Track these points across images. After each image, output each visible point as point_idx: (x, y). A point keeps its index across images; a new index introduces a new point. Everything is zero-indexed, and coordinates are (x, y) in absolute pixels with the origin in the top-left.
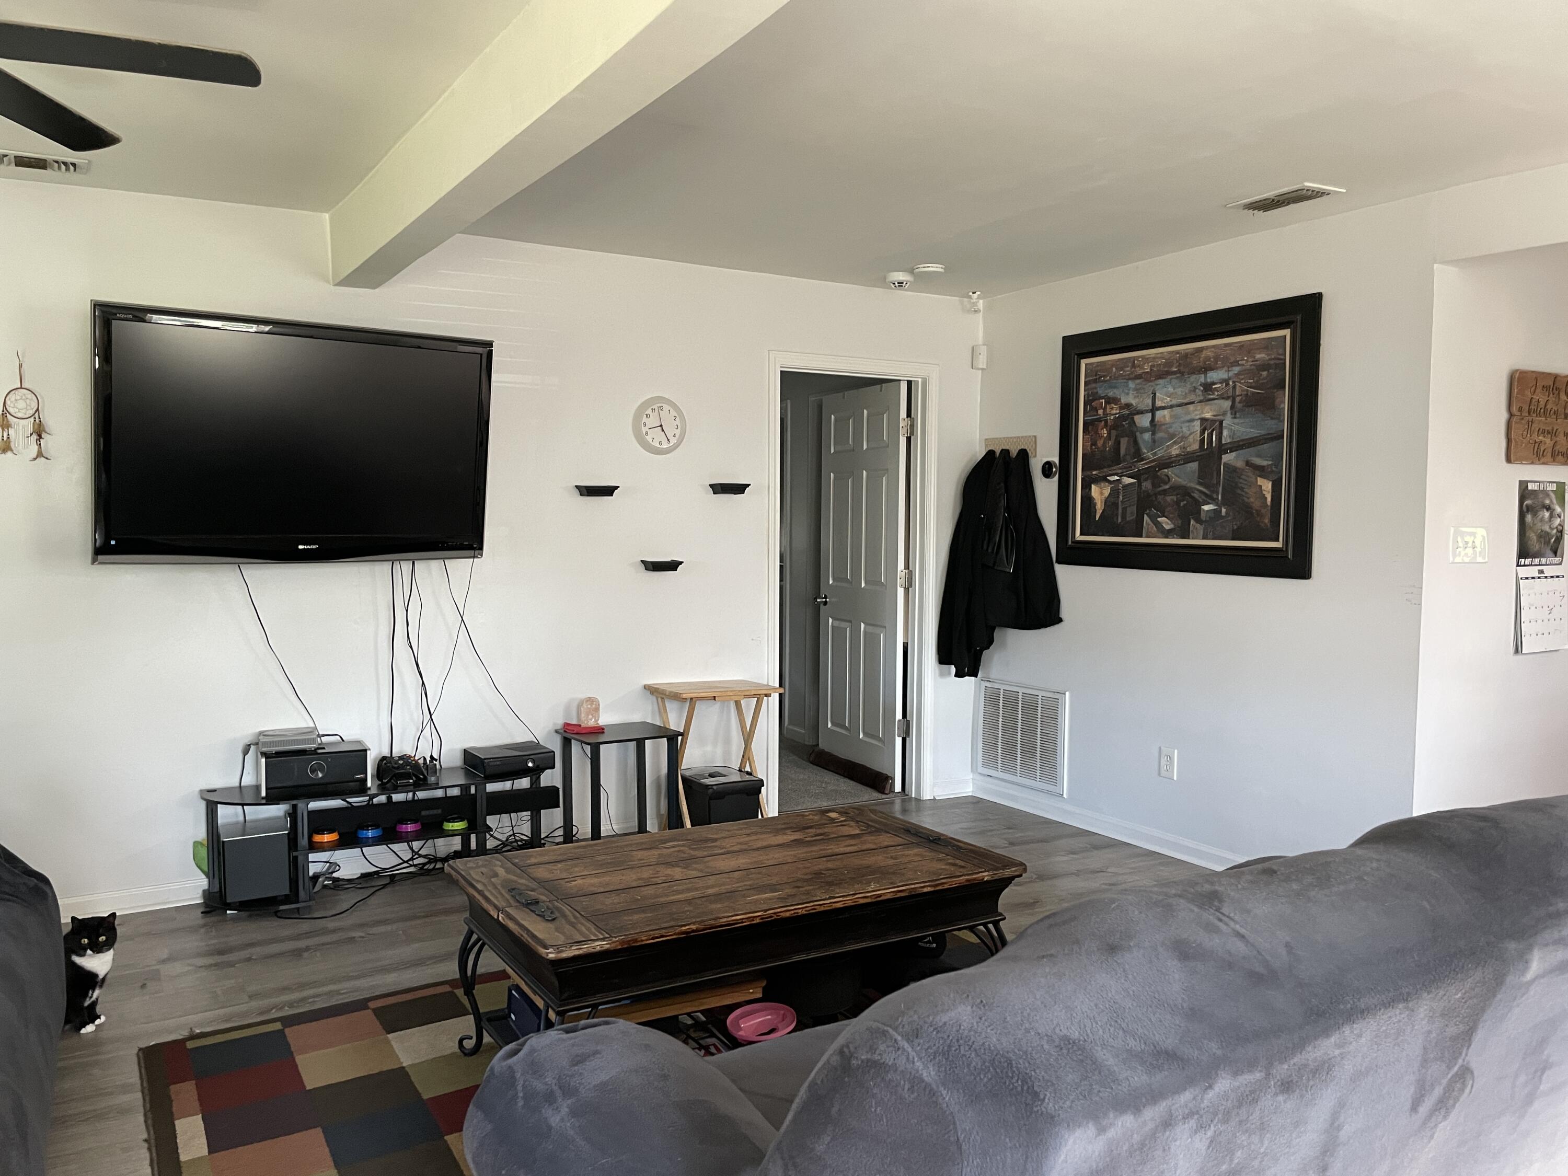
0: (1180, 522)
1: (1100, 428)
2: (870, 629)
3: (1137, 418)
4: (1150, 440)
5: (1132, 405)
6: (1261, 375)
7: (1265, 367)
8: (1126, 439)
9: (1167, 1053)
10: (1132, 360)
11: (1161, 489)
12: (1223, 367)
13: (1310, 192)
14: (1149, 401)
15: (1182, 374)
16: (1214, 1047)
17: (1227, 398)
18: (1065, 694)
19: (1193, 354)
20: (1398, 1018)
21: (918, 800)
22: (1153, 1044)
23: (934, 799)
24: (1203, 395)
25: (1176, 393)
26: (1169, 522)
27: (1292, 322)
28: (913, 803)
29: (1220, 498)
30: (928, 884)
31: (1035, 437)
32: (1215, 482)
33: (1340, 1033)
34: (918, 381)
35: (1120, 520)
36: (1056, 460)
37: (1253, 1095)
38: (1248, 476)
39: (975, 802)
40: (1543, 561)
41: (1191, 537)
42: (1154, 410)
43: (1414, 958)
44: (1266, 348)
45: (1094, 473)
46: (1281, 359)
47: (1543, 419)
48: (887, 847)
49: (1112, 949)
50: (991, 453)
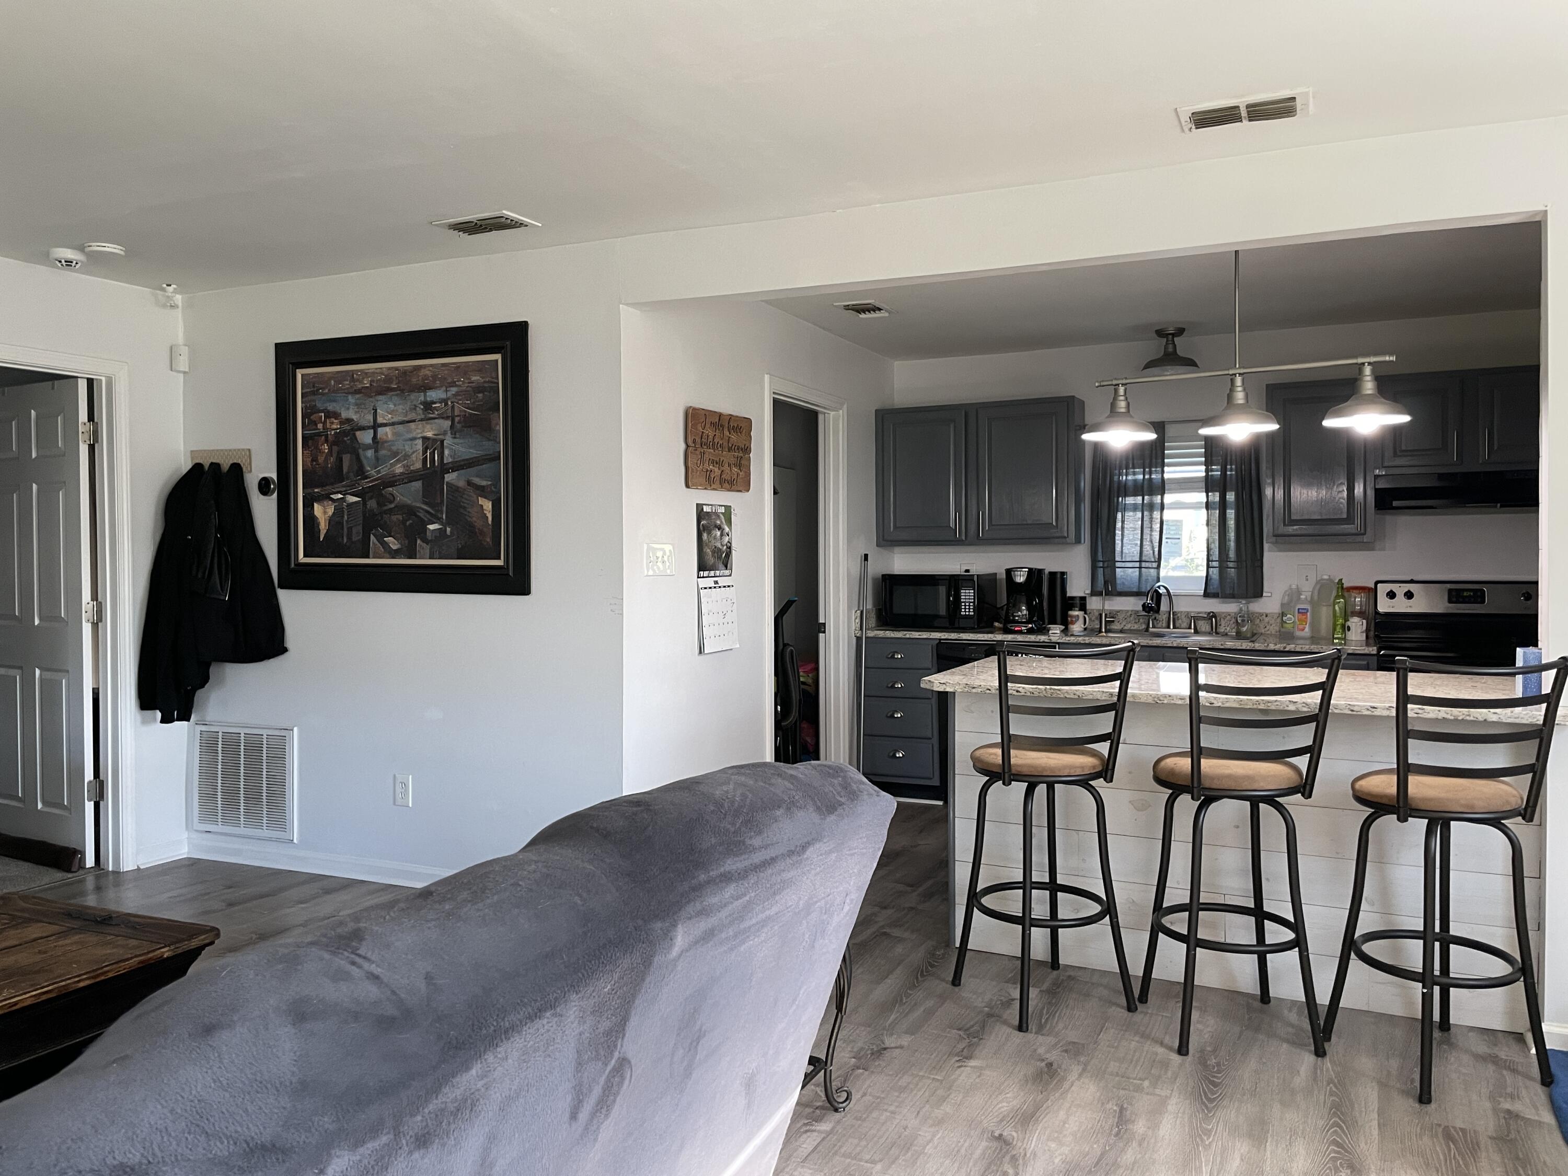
0: (407, 542)
1: (320, 443)
2: (48, 675)
3: (358, 433)
4: (373, 457)
5: (353, 420)
6: (477, 397)
7: (479, 389)
8: (349, 455)
9: (263, 1147)
10: (351, 373)
11: (385, 508)
12: (442, 386)
13: (509, 221)
14: (370, 418)
15: (402, 391)
16: (327, 1122)
17: (447, 418)
18: (292, 730)
19: (412, 372)
20: (546, 1027)
21: (117, 873)
22: (246, 1141)
23: (139, 869)
24: (423, 414)
25: (397, 411)
26: (396, 542)
27: (503, 348)
28: (111, 877)
29: (444, 517)
30: (85, 977)
31: (249, 450)
32: (439, 501)
33: (481, 1063)
34: (101, 380)
35: (345, 540)
36: (274, 476)
37: (380, 1164)
38: (470, 496)
39: (192, 864)
40: (718, 573)
41: (418, 556)
42: (375, 426)
43: (563, 958)
44: (480, 371)
45: (316, 490)
46: (495, 383)
47: (712, 451)
48: (35, 940)
49: (209, 1030)
50: (197, 467)
